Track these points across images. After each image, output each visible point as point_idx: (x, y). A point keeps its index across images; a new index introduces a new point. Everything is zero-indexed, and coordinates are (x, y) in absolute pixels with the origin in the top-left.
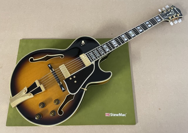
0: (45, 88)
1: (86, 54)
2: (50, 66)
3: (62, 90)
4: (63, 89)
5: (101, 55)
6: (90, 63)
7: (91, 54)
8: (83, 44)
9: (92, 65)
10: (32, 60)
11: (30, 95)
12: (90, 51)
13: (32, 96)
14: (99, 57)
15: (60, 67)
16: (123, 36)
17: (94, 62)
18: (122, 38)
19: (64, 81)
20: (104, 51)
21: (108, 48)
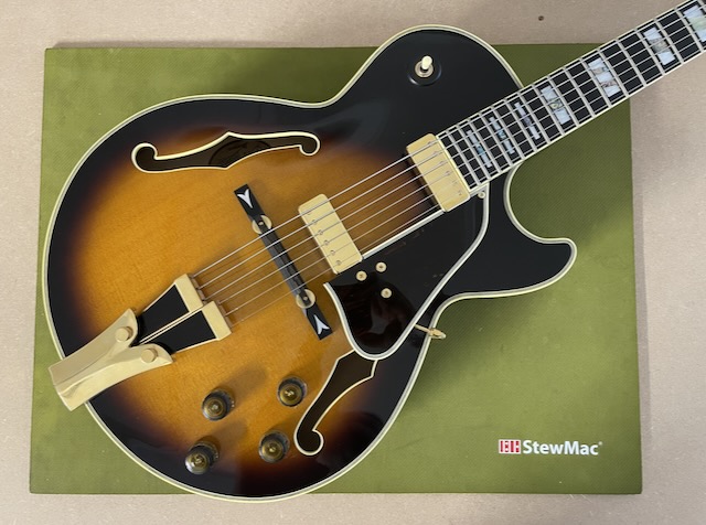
0: (231, 319)
1: (446, 142)
2: (246, 197)
3: (316, 329)
4: (321, 326)
5: (526, 148)
6: (467, 194)
7: (473, 138)
8: (420, 74)
9: (476, 201)
10: (146, 159)
11: (156, 354)
12: (469, 121)
13: (164, 359)
14: (514, 157)
15: (302, 209)
16: (652, 35)
17: (486, 184)
18: (648, 48)
19: (327, 287)
20: (544, 124)
21: (566, 105)
